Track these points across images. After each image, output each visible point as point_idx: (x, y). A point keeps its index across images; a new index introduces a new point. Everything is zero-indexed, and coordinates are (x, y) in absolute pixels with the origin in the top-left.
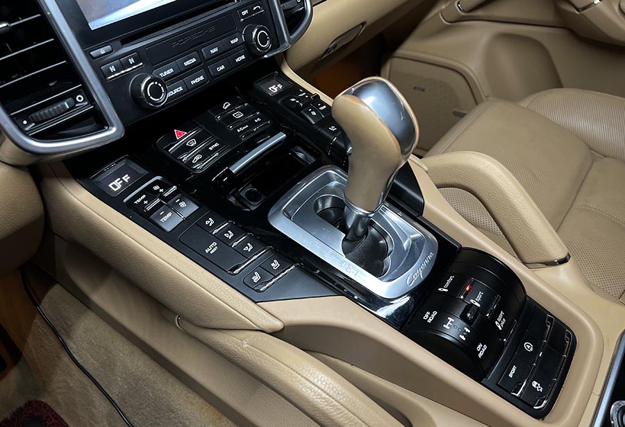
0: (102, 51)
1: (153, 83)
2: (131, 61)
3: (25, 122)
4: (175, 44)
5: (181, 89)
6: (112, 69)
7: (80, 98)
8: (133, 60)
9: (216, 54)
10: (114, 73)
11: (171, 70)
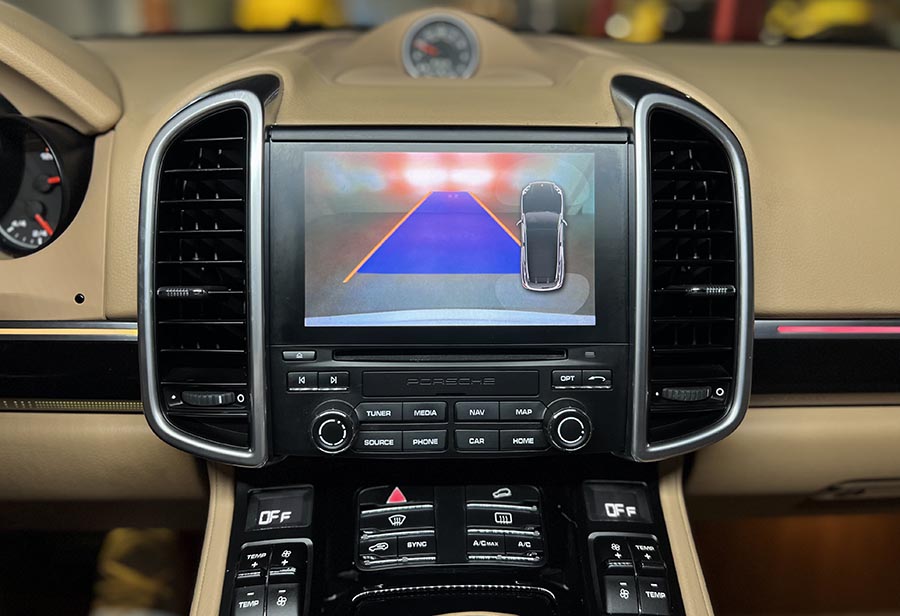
0: (299, 355)
1: (333, 420)
2: (334, 380)
3: (174, 397)
4: (413, 382)
5: (391, 442)
6: (302, 380)
7: (241, 398)
8: (335, 380)
9: (477, 419)
10: (302, 385)
11: (389, 413)
